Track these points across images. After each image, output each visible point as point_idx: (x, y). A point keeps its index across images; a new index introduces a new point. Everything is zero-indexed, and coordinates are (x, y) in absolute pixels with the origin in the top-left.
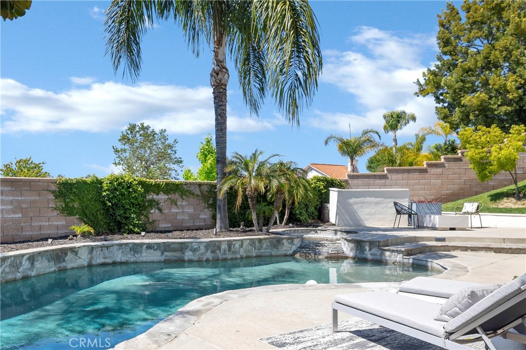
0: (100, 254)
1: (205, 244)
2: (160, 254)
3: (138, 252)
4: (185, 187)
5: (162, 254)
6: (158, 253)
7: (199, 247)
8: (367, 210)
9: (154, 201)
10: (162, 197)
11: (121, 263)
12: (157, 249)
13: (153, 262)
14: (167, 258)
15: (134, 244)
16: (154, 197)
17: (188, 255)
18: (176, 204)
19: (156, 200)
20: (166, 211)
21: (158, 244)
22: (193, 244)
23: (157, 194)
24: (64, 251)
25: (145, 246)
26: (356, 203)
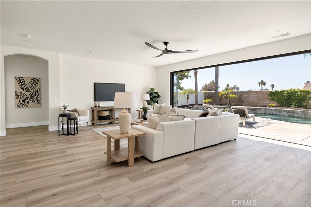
5: (288, 114)
6: (286, 113)
15: (279, 110)
21: (286, 110)
24: (257, 109)
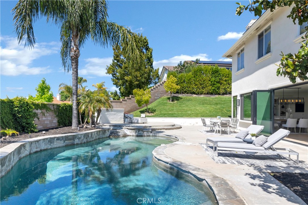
0: (34, 146)
1: (84, 135)
2: (63, 142)
3: (52, 142)
4: (48, 106)
7: (81, 137)
8: (112, 117)
9: (36, 113)
10: (39, 111)
11: (44, 150)
12: (62, 140)
13: (59, 147)
14: (66, 144)
16: (36, 111)
17: (77, 141)
18: (44, 115)
19: (37, 113)
20: (40, 119)
21: (62, 137)
22: (79, 135)
23: (37, 110)
25: (56, 138)
26: (108, 114)
